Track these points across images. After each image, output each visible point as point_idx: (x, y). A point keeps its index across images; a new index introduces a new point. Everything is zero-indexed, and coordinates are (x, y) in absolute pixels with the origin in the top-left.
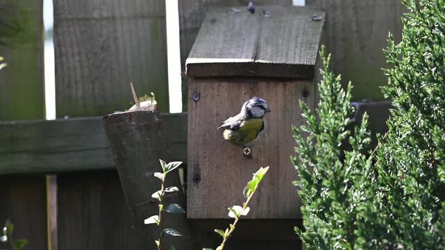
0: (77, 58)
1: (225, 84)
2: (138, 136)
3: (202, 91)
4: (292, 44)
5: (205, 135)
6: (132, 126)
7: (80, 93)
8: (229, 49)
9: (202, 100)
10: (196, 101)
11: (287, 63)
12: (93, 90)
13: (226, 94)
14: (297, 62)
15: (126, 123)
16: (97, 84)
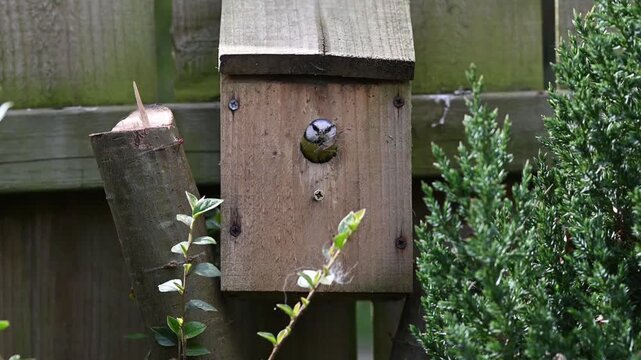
0: (15, 16)
1: (277, 87)
2: (149, 167)
3: (242, 96)
4: (372, 22)
5: (247, 164)
6: (140, 151)
7: (20, 70)
8: (279, 29)
9: (243, 110)
10: (233, 111)
11: (374, 57)
12: (40, 65)
13: (279, 102)
14: (387, 56)
15: (130, 147)
16: (45, 57)
